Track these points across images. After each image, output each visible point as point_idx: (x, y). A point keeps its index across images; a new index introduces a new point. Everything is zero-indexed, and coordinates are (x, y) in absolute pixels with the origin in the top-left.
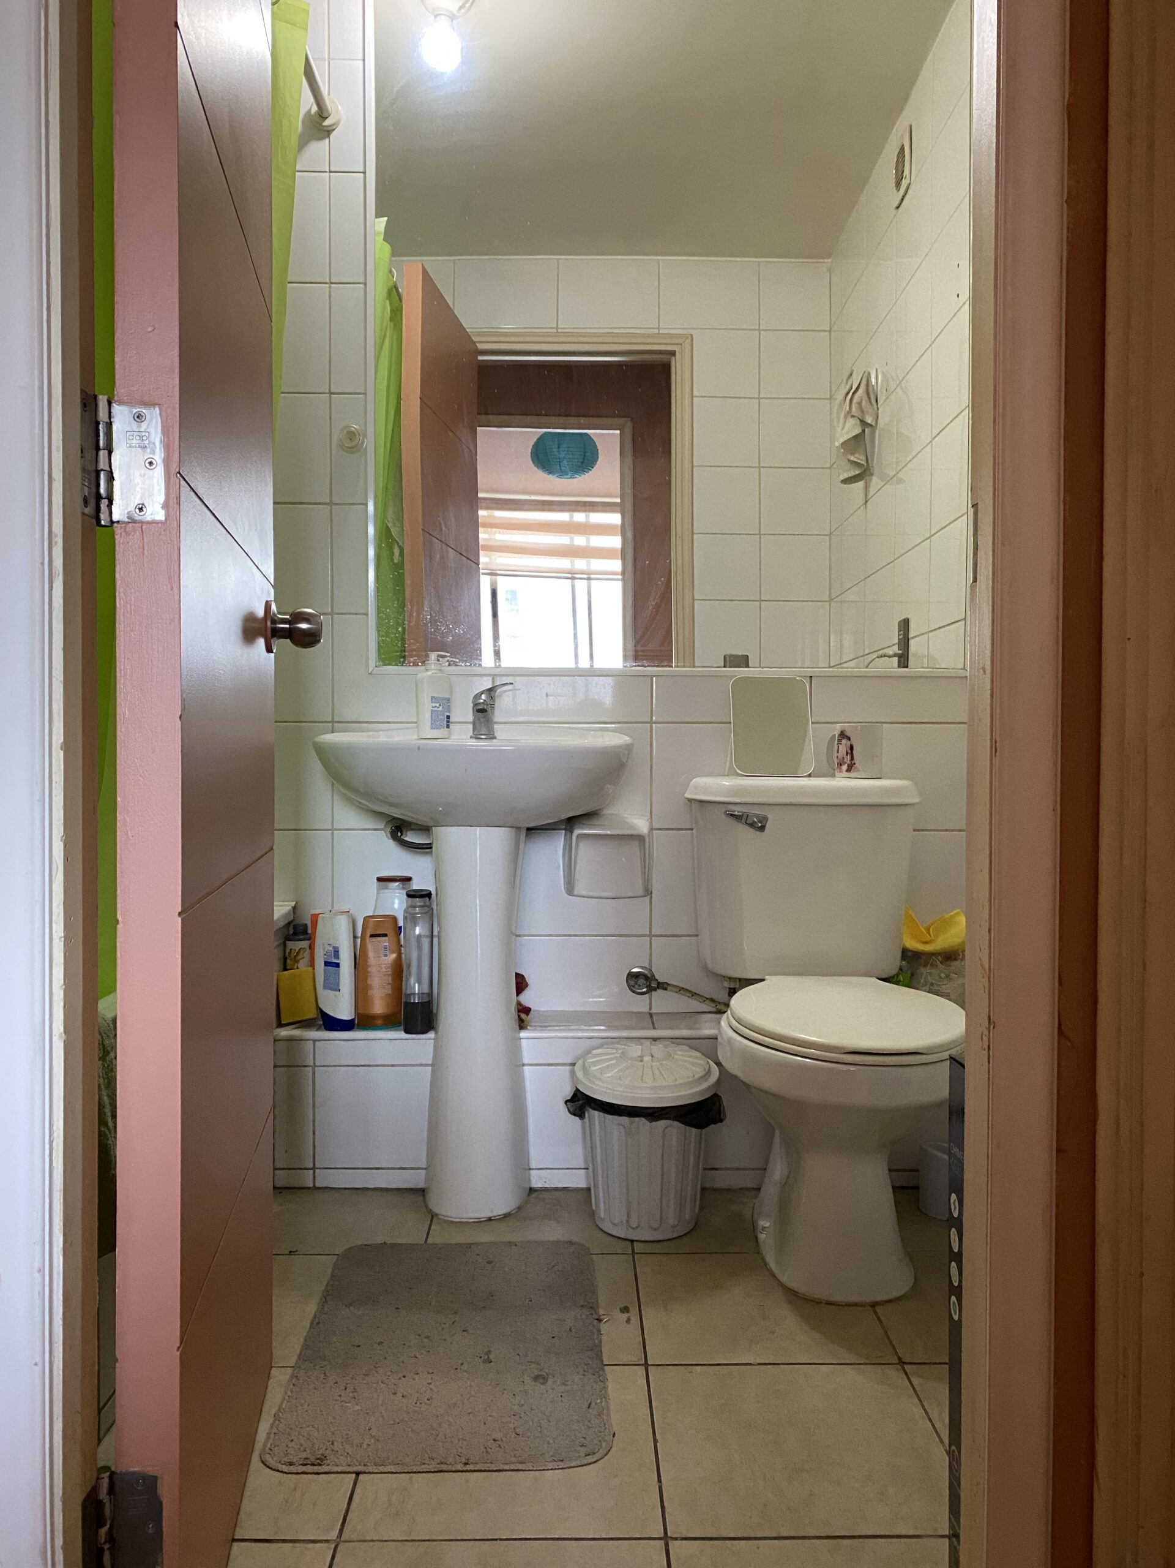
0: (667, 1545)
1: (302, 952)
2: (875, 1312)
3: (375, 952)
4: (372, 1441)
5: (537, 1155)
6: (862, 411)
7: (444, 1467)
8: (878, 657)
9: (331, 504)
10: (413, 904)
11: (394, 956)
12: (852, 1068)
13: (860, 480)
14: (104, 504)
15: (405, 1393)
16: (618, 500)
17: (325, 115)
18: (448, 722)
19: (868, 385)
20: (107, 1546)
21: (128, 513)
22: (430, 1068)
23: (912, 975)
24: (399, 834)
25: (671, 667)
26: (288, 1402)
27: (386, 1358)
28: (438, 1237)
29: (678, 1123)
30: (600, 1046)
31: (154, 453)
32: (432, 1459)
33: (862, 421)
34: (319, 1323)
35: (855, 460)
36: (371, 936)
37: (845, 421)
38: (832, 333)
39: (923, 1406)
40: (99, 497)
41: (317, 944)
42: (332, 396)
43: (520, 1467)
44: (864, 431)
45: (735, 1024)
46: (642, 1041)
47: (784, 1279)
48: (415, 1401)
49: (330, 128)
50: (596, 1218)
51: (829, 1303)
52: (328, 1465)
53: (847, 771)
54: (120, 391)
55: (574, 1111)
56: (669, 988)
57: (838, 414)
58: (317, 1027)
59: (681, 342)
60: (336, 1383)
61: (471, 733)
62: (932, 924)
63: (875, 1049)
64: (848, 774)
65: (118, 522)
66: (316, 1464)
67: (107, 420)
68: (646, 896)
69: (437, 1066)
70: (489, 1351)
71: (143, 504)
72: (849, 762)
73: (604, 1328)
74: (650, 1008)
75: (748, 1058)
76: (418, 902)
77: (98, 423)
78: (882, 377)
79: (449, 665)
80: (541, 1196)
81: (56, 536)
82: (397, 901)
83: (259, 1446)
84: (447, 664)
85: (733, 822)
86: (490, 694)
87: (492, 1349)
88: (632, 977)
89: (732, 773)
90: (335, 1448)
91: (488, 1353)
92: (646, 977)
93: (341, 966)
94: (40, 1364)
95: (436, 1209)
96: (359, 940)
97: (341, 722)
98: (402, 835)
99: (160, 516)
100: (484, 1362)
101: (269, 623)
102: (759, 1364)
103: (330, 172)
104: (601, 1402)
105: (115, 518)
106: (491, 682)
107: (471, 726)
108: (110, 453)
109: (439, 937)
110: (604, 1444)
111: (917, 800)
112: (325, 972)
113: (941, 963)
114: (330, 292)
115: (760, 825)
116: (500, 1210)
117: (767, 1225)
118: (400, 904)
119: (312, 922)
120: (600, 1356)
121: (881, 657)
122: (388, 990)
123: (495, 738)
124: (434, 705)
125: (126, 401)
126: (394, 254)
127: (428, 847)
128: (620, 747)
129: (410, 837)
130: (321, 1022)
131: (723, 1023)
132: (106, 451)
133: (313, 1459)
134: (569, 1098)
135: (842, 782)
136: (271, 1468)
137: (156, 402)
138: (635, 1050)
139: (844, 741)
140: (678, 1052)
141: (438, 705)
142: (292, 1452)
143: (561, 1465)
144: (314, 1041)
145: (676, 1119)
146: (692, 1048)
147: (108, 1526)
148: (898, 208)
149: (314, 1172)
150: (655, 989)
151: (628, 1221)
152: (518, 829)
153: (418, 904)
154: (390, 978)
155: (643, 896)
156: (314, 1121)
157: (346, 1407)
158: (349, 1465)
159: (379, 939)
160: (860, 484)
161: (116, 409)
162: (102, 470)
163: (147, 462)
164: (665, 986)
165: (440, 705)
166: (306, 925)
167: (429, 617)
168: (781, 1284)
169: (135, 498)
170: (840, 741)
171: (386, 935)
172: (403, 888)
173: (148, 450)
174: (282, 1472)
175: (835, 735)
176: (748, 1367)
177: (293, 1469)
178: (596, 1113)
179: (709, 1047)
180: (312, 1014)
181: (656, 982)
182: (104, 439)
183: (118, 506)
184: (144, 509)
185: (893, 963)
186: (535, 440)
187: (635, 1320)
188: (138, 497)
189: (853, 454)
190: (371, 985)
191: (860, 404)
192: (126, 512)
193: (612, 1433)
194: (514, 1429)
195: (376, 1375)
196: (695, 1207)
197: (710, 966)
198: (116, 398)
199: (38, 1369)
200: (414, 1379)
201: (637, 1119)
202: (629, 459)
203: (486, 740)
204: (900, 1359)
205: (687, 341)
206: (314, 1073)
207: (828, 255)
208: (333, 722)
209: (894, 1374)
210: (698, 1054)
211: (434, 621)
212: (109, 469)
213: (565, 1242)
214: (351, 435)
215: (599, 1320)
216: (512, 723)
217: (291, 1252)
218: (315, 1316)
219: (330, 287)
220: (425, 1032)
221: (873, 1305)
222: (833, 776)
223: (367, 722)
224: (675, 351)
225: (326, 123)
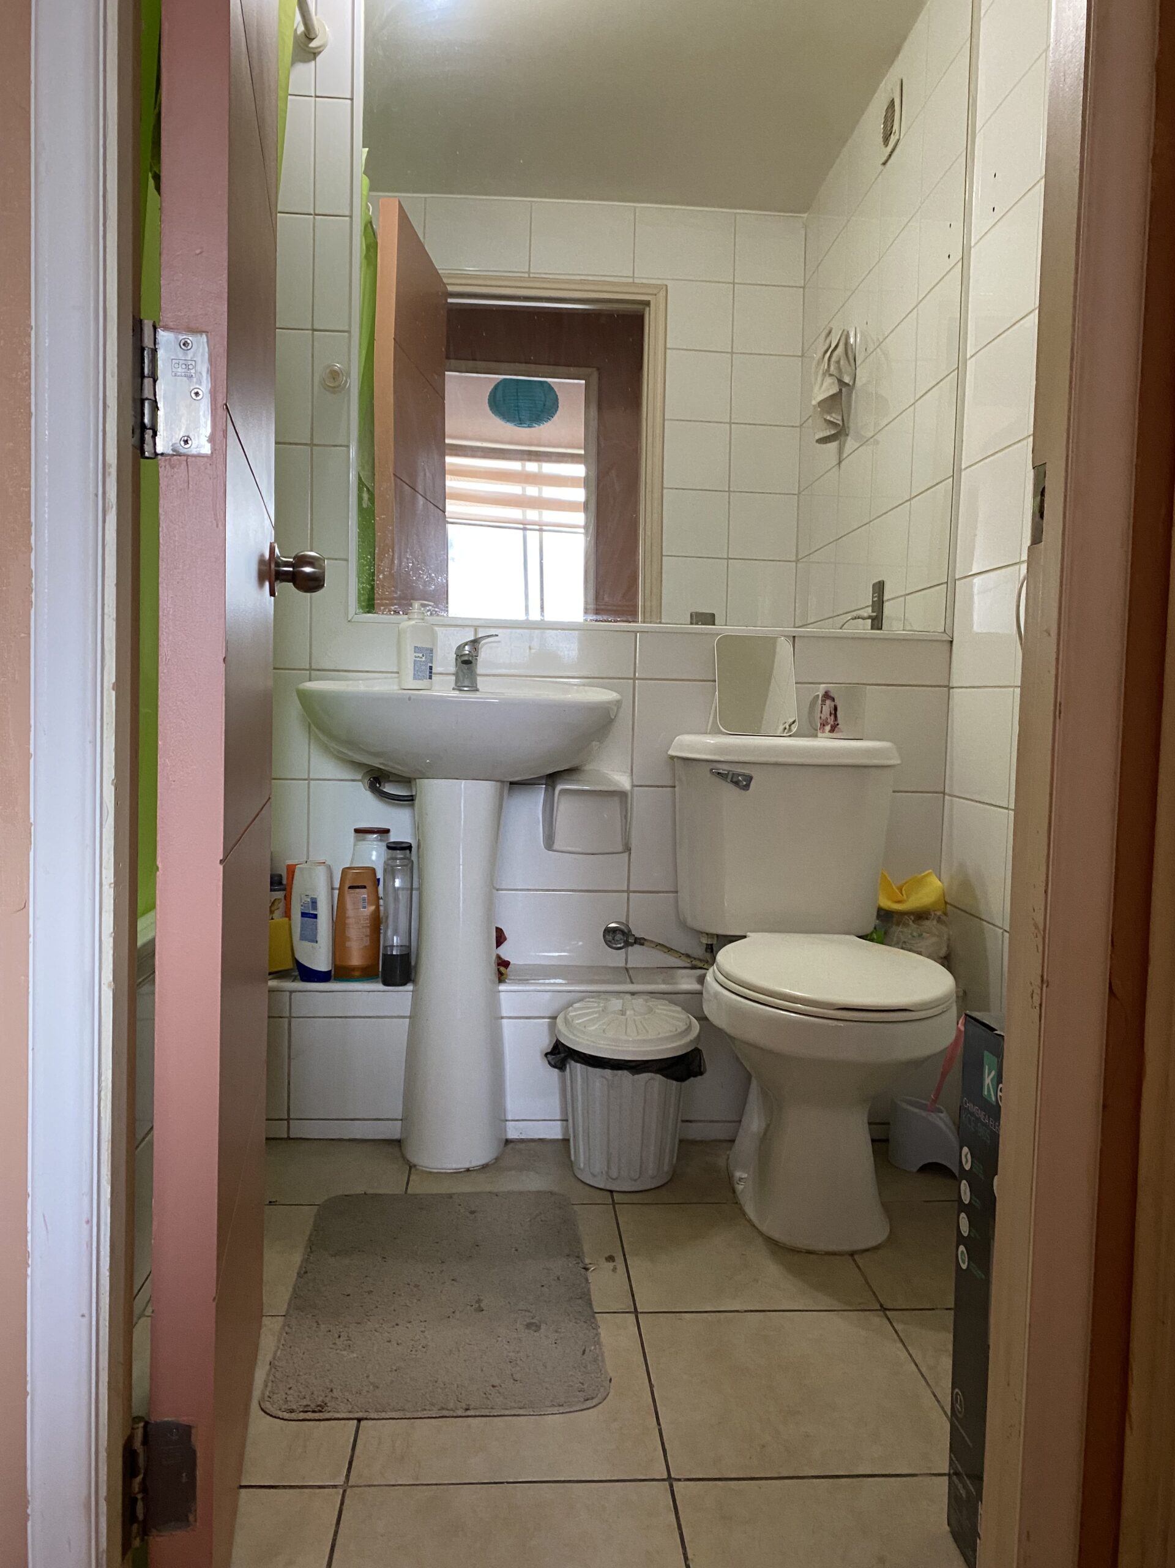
0: (671, 1486)
1: (276, 903)
2: (854, 1260)
3: (354, 903)
4: (371, 1387)
5: (513, 1106)
6: (839, 369)
7: (445, 1413)
8: (852, 619)
9: (312, 445)
10: (394, 856)
11: (373, 908)
12: (841, 1024)
13: (834, 441)
14: (148, 434)
15: (400, 1342)
16: (582, 452)
17: (312, 36)
18: (431, 673)
19: (847, 343)
20: (139, 1496)
21: (172, 445)
22: (408, 1020)
23: (885, 933)
24: (378, 785)
25: (637, 622)
26: (282, 1350)
27: (377, 1307)
28: (417, 1187)
29: (661, 1076)
30: (581, 1000)
31: (200, 384)
32: (432, 1404)
33: (840, 381)
34: (306, 1272)
35: (832, 419)
36: (350, 888)
37: (823, 380)
38: (806, 290)
39: (907, 1350)
40: (143, 427)
41: (293, 894)
42: (315, 333)
43: (521, 1412)
44: (841, 390)
45: (721, 978)
46: (622, 995)
47: (764, 1229)
48: (411, 1349)
49: (316, 51)
50: (574, 1168)
51: (809, 1252)
52: (329, 1412)
53: (830, 732)
54: (166, 317)
55: (555, 1064)
56: (646, 943)
57: (817, 373)
58: (293, 978)
59: (655, 292)
60: (330, 1331)
61: (453, 685)
62: (905, 884)
63: (864, 1006)
64: (831, 735)
65: (162, 454)
66: (318, 1411)
67: (152, 346)
68: (625, 852)
69: (415, 1017)
70: (479, 1299)
71: (188, 437)
72: (832, 723)
73: (592, 1276)
74: (626, 962)
75: (736, 1012)
76: (399, 854)
77: (143, 349)
78: (861, 336)
79: (431, 614)
80: (517, 1147)
81: (110, 466)
82: (374, 853)
83: (256, 1394)
84: (429, 613)
85: (718, 780)
86: (474, 645)
87: (482, 1298)
88: (608, 931)
89: (716, 731)
90: (335, 1394)
91: (479, 1301)
92: (623, 932)
93: (319, 916)
94: (87, 1315)
95: (414, 1160)
96: (336, 892)
97: (319, 670)
98: (380, 786)
99: (206, 449)
100: (476, 1310)
101: (273, 566)
102: (746, 1311)
103: (316, 97)
104: (595, 1349)
105: (159, 450)
106: (473, 633)
107: (454, 678)
108: (155, 381)
109: (419, 889)
110: (602, 1390)
111: (899, 762)
112: (302, 923)
113: (913, 921)
114: (314, 224)
115: (745, 783)
116: (477, 1161)
117: (745, 1176)
118: (378, 856)
119: (288, 873)
120: (590, 1305)
121: (855, 618)
122: (367, 942)
123: (477, 690)
124: (417, 655)
125: (173, 327)
126: (372, 188)
127: (410, 799)
128: (609, 703)
129: (389, 789)
130: (297, 973)
131: (709, 978)
132: (152, 379)
133: (313, 1406)
134: (549, 1050)
135: (824, 742)
136: (271, 1416)
137: (204, 329)
138: (616, 1004)
139: (828, 702)
140: (660, 1007)
141: (421, 655)
142: (292, 1399)
143: (562, 1410)
144: (291, 992)
145: (657, 1072)
146: (672, 1002)
147: (140, 1477)
148: (884, 164)
149: (288, 1123)
150: (632, 945)
151: (607, 1173)
152: (502, 782)
153: (399, 856)
154: (368, 930)
155: (622, 853)
156: (289, 1075)
157: (342, 1355)
158: (350, 1412)
159: (358, 890)
160: (833, 445)
161: (162, 335)
162: (147, 399)
163: (193, 392)
164: (642, 941)
165: (423, 656)
166: (281, 876)
167: (411, 565)
168: (761, 1234)
169: (180, 430)
170: (823, 701)
171: (365, 887)
172: (381, 840)
173: (195, 380)
174: (282, 1419)
175: (818, 696)
176: (736, 1314)
177: (293, 1416)
178: (578, 1065)
179: (693, 1003)
180: (289, 965)
181: (633, 938)
182: (149, 366)
183: (162, 437)
184: (190, 442)
185: (870, 922)
186: (492, 387)
187: (621, 1268)
188: (183, 429)
189: (829, 413)
190: (349, 937)
191: (838, 362)
192: (171, 444)
193: (609, 1378)
194: (512, 1375)
195: (369, 1323)
196: (673, 1158)
197: (690, 922)
198: (161, 324)
199: (85, 1320)
200: (407, 1327)
201: (620, 1072)
202: (594, 411)
203: (468, 693)
204: (881, 1306)
205: (661, 293)
206: (290, 1024)
207: (806, 208)
208: (311, 669)
209: (877, 1320)
210: (679, 1009)
211: (415, 569)
212: (153, 399)
213: (545, 1192)
214: (334, 375)
215: (587, 1269)
216: (494, 675)
217: (270, 1202)
218: (301, 1267)
219: (314, 218)
220: (404, 984)
221: (852, 1254)
222: (816, 736)
223: (346, 671)
224: (649, 302)
225: (313, 45)
